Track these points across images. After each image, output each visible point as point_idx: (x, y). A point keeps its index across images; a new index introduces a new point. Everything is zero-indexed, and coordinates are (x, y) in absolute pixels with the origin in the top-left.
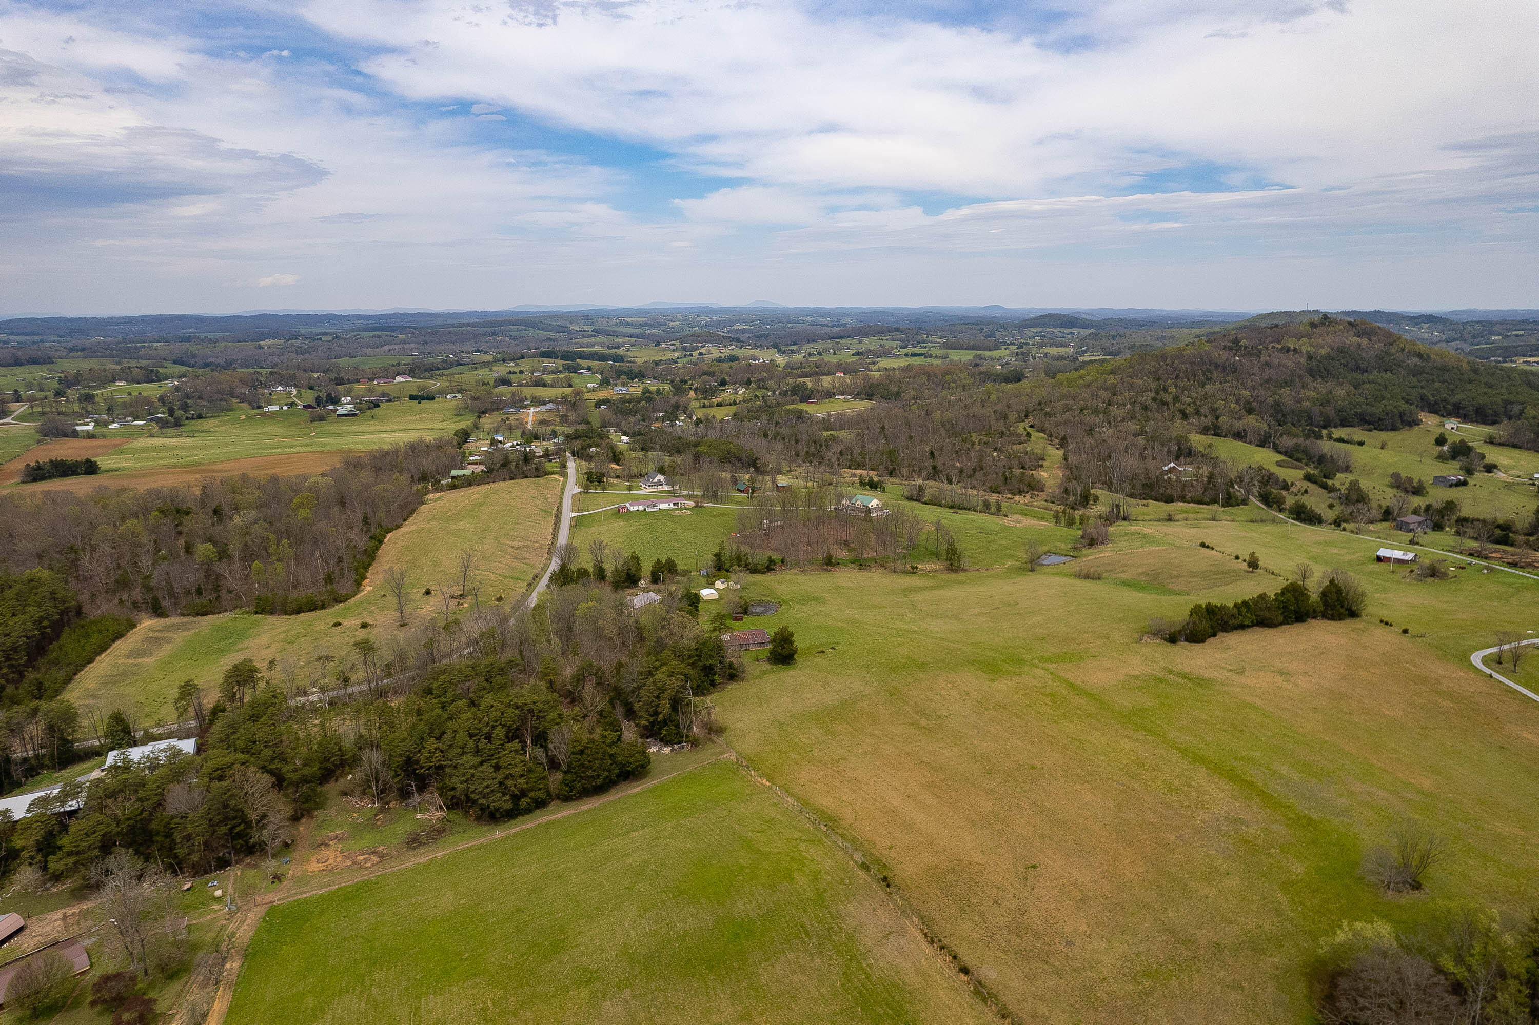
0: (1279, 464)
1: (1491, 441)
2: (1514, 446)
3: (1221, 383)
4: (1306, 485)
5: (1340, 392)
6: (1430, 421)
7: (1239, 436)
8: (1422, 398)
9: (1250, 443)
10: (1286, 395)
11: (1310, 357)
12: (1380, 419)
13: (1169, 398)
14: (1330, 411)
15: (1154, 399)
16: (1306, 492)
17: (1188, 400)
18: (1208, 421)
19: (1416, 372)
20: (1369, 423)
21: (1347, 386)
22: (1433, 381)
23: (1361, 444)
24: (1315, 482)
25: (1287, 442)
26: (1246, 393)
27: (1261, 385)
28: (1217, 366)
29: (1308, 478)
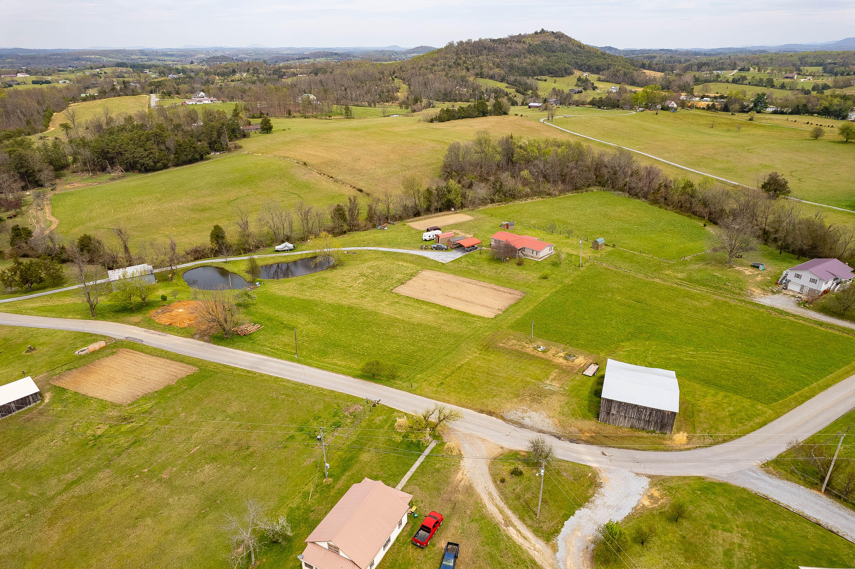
0: (506, 87)
1: (599, 80)
2: (608, 81)
3: (487, 56)
4: (516, 93)
5: (541, 60)
6: (578, 73)
7: (492, 77)
8: (576, 63)
9: (497, 81)
10: (516, 61)
11: (530, 45)
12: (557, 72)
13: (461, 62)
14: (535, 68)
15: (454, 63)
16: (515, 96)
17: (470, 63)
18: (478, 71)
19: (575, 53)
20: (551, 73)
21: (544, 58)
22: (582, 56)
23: (545, 80)
24: (520, 93)
25: (512, 78)
26: (498, 60)
27: (505, 56)
28: (485, 48)
29: (517, 91)
